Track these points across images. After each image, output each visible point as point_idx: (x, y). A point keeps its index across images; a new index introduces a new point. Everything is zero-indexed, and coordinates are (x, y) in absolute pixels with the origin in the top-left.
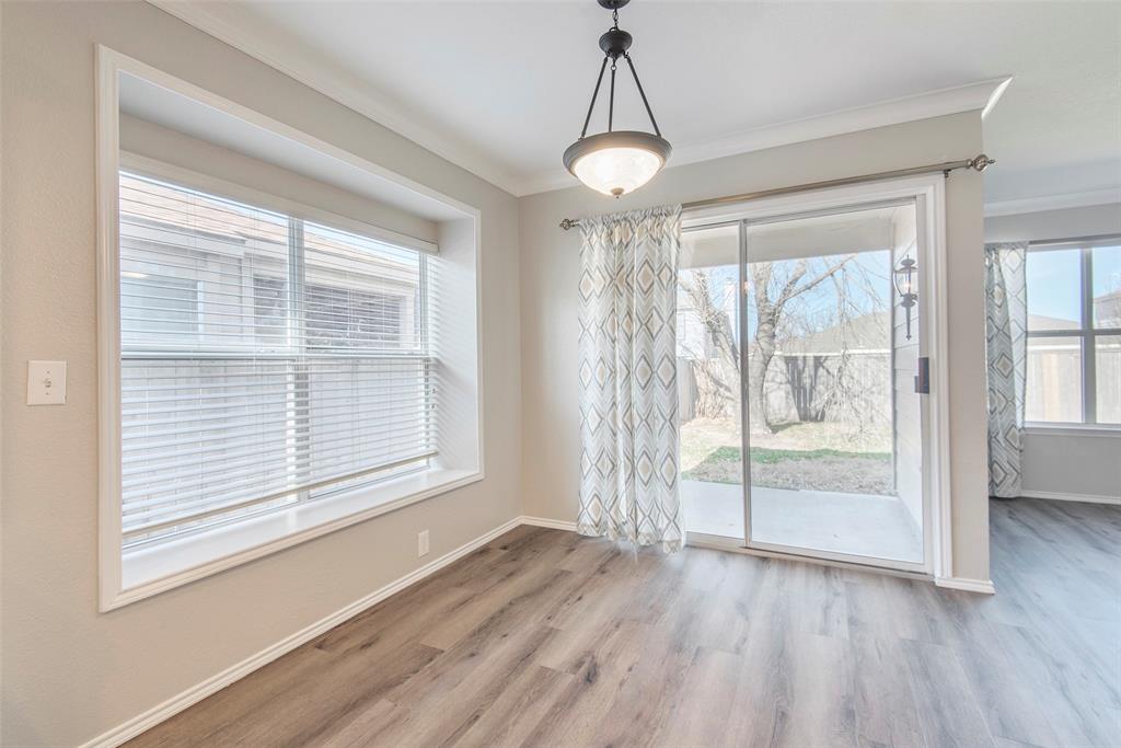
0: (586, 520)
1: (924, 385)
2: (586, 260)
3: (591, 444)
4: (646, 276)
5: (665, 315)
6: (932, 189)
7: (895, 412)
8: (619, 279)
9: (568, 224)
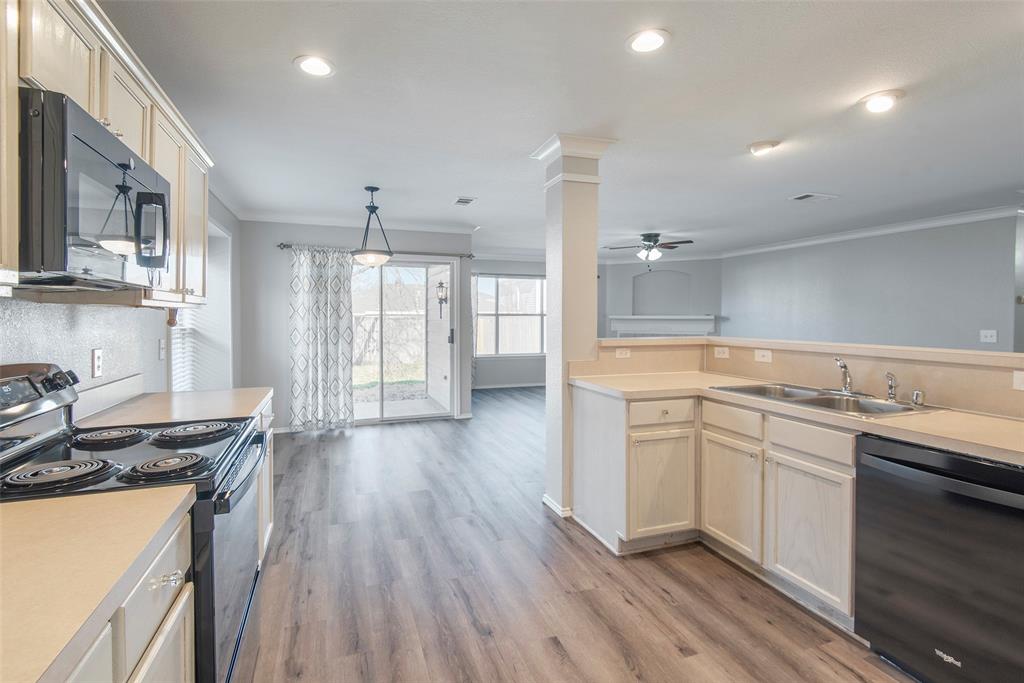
0: (297, 422)
1: (451, 340)
2: (297, 270)
3: (299, 377)
4: (336, 285)
5: (347, 305)
6: (456, 261)
7: (427, 353)
8: (319, 283)
9: (283, 246)
